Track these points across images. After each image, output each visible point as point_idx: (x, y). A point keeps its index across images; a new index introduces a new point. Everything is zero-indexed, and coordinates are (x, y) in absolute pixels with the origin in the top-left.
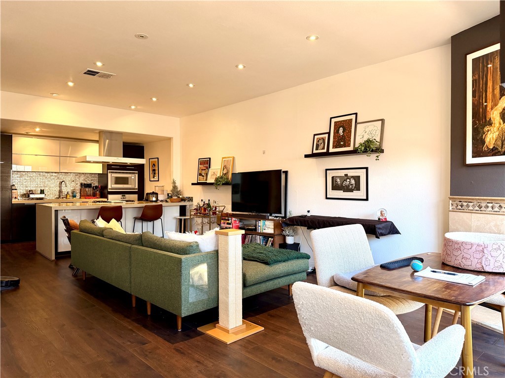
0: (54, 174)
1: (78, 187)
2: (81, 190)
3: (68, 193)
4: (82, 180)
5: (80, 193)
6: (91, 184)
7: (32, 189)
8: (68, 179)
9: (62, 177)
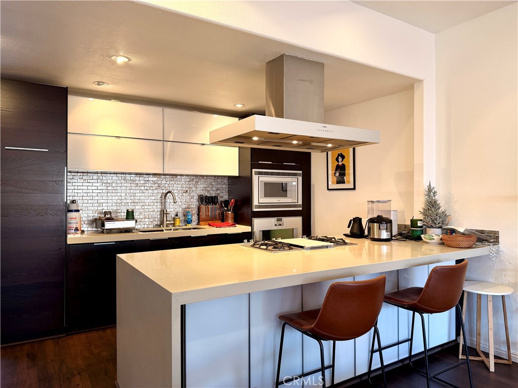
0: (152, 178)
1: (194, 203)
2: (199, 209)
3: (177, 215)
4: (201, 189)
5: (198, 215)
6: (216, 197)
7: (110, 209)
8: (177, 187)
9: (166, 184)
